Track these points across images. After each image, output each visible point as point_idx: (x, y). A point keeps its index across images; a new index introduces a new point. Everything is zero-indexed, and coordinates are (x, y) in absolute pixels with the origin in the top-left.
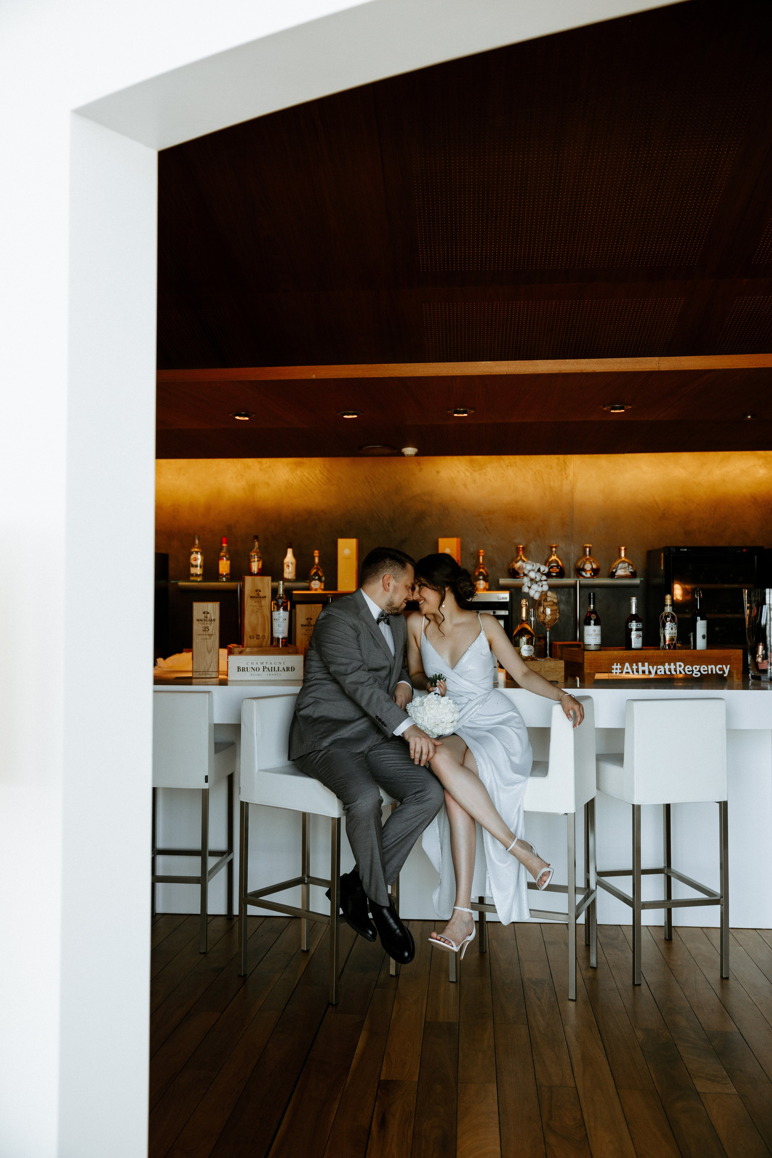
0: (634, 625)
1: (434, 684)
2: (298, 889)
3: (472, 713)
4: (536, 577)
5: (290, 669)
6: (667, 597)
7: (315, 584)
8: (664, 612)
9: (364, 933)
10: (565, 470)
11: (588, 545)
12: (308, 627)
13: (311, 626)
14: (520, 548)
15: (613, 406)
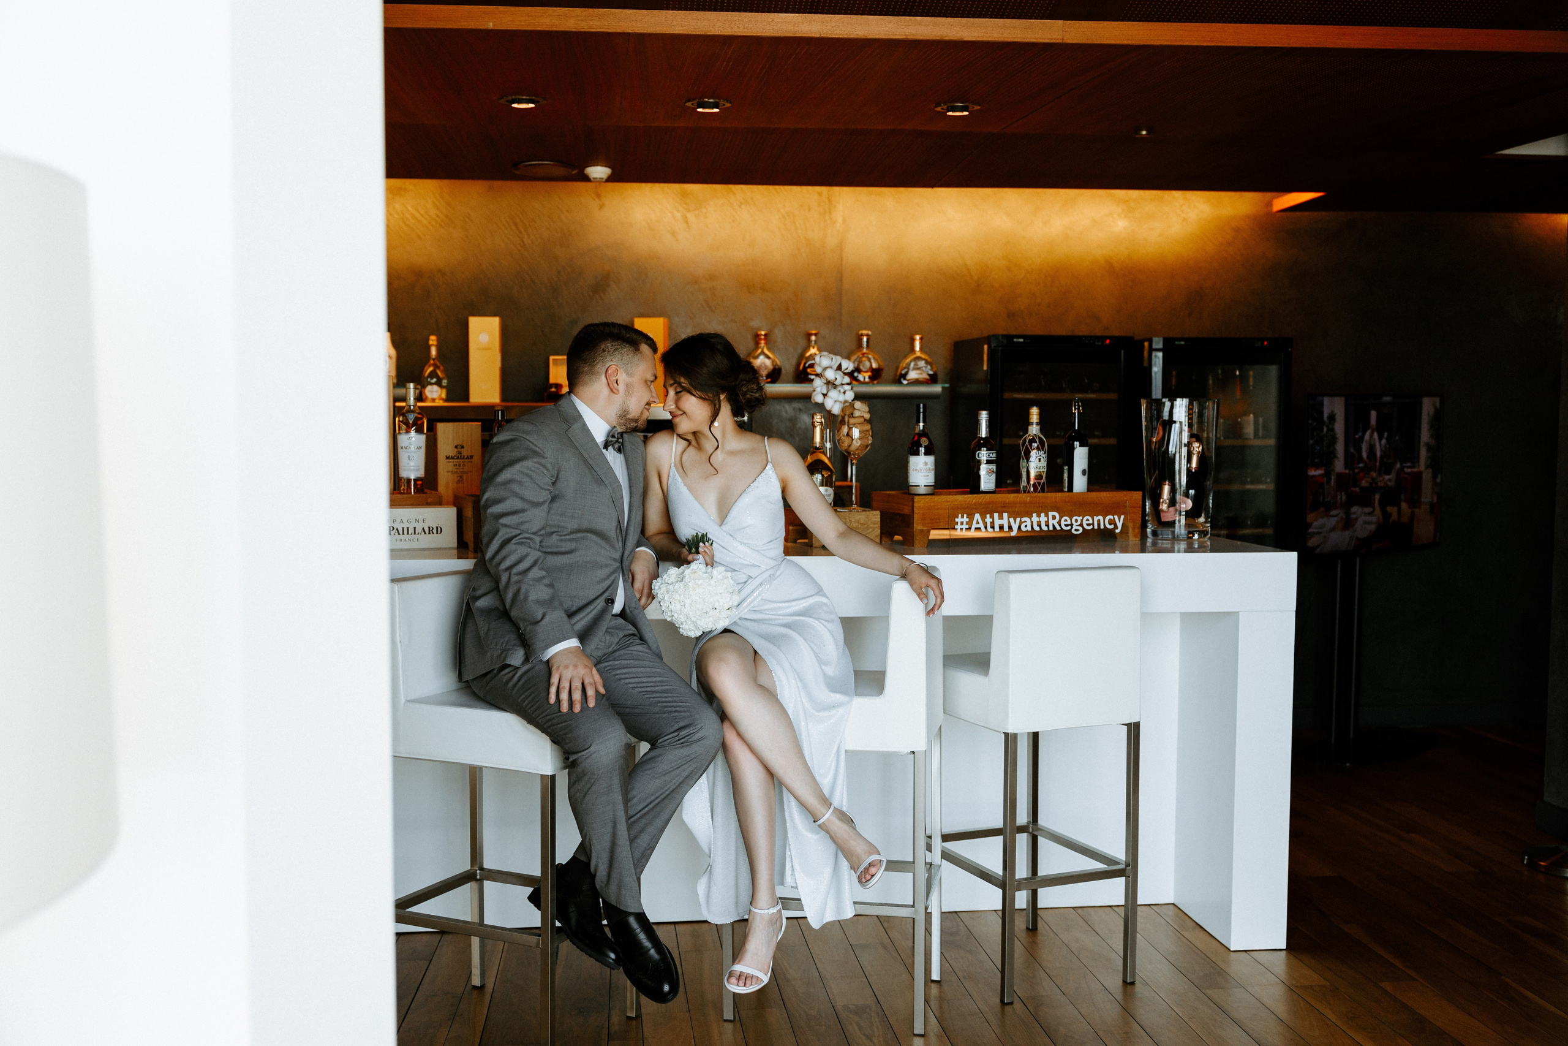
0: (984, 455)
1: (694, 549)
2: (466, 891)
3: (754, 600)
4: (836, 379)
5: (435, 531)
6: (1032, 411)
7: (432, 392)
8: (1028, 435)
9: (600, 957)
10: (830, 213)
11: (865, 332)
12: (458, 460)
13: (463, 458)
14: (761, 335)
15: (952, 104)
